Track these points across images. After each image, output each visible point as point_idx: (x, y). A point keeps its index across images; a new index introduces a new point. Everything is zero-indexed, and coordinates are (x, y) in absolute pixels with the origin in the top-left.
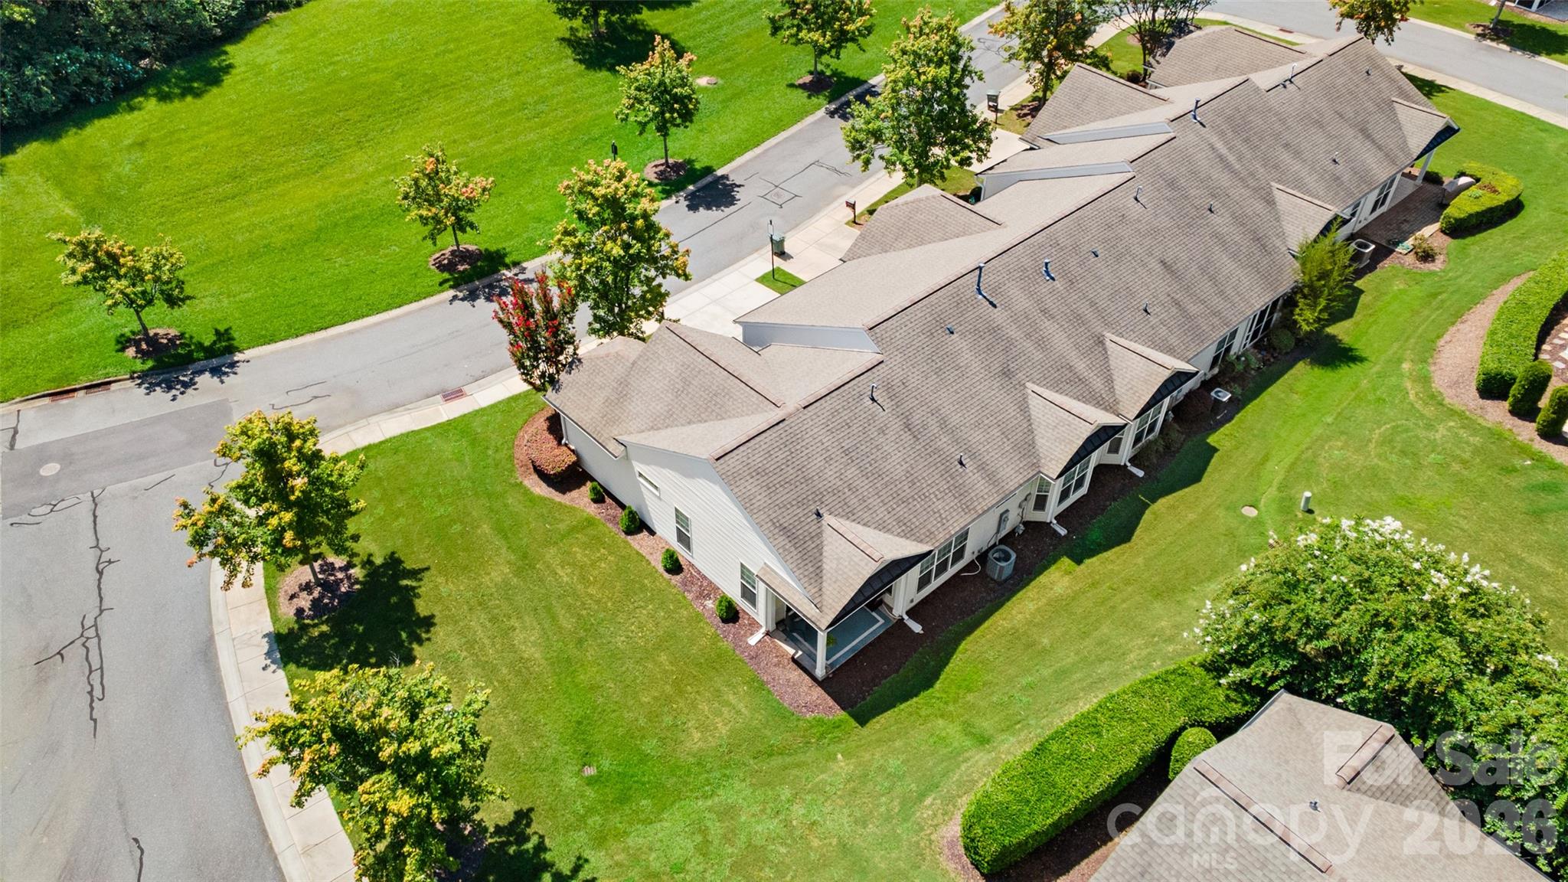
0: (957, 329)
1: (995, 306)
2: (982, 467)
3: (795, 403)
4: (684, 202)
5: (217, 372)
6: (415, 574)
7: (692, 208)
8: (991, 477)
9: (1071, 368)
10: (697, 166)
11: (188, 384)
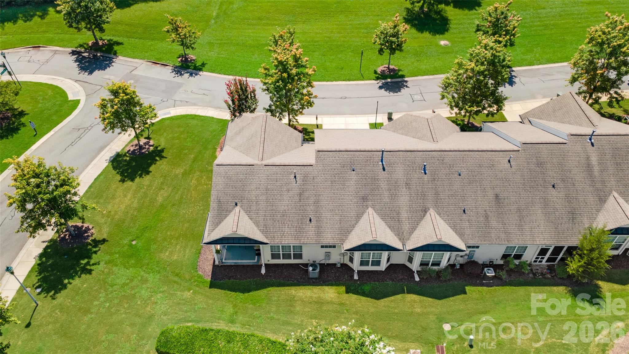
0: (357, 170)
1: (384, 169)
2: (318, 227)
3: (265, 162)
4: (380, 84)
5: (191, 75)
6: (162, 157)
7: (380, 88)
8: (319, 233)
9: (398, 213)
10: (400, 73)
11: (182, 75)
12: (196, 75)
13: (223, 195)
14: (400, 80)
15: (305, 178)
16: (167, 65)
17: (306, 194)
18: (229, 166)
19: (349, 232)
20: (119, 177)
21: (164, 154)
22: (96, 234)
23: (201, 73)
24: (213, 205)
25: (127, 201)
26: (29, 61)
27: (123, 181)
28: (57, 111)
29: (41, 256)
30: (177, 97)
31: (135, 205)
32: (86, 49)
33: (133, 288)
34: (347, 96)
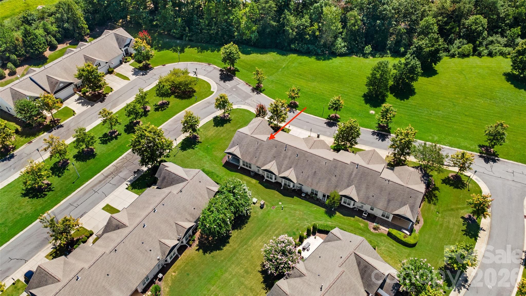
0: (277, 148)
1: (285, 150)
2: (257, 160)
3: (251, 135)
4: (327, 122)
5: (257, 93)
6: (229, 122)
7: (325, 123)
8: (257, 162)
9: (282, 165)
10: (339, 120)
11: (254, 92)
12: (259, 94)
13: (235, 140)
14: (336, 122)
15: (261, 144)
16: (251, 86)
17: (259, 149)
19: (265, 165)
20: (213, 124)
21: (231, 122)
22: (200, 139)
23: (261, 94)
24: (232, 142)
25: (212, 133)
26: (205, 70)
27: (214, 126)
28: (205, 94)
29: (184, 140)
30: (247, 101)
31: (214, 135)
32: (226, 70)
33: (202, 158)
34: (310, 122)
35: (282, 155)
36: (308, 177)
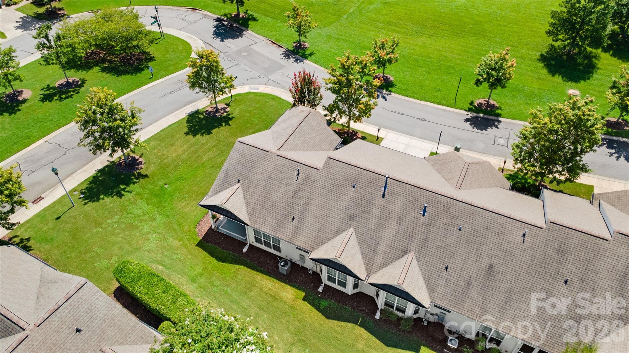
0: (358, 188)
1: (383, 196)
2: (297, 228)
3: (279, 153)
4: (469, 117)
5: (296, 61)
6: (227, 124)
7: (467, 120)
8: (296, 232)
9: (378, 244)
10: (498, 111)
11: (289, 58)
12: (301, 61)
13: (232, 169)
14: (493, 118)
15: (307, 178)
16: (282, 47)
17: (301, 194)
18: (248, 146)
19: (322, 243)
20: (186, 130)
21: (230, 122)
22: (144, 169)
23: (305, 61)
24: (221, 175)
25: (180, 151)
26: (182, 19)
27: (187, 134)
28: (176, 64)
29: (100, 171)
30: (272, 77)
31: (183, 156)
32: (228, 18)
33: (141, 221)
34: (427, 119)
35: (376, 211)
36: (469, 284)
